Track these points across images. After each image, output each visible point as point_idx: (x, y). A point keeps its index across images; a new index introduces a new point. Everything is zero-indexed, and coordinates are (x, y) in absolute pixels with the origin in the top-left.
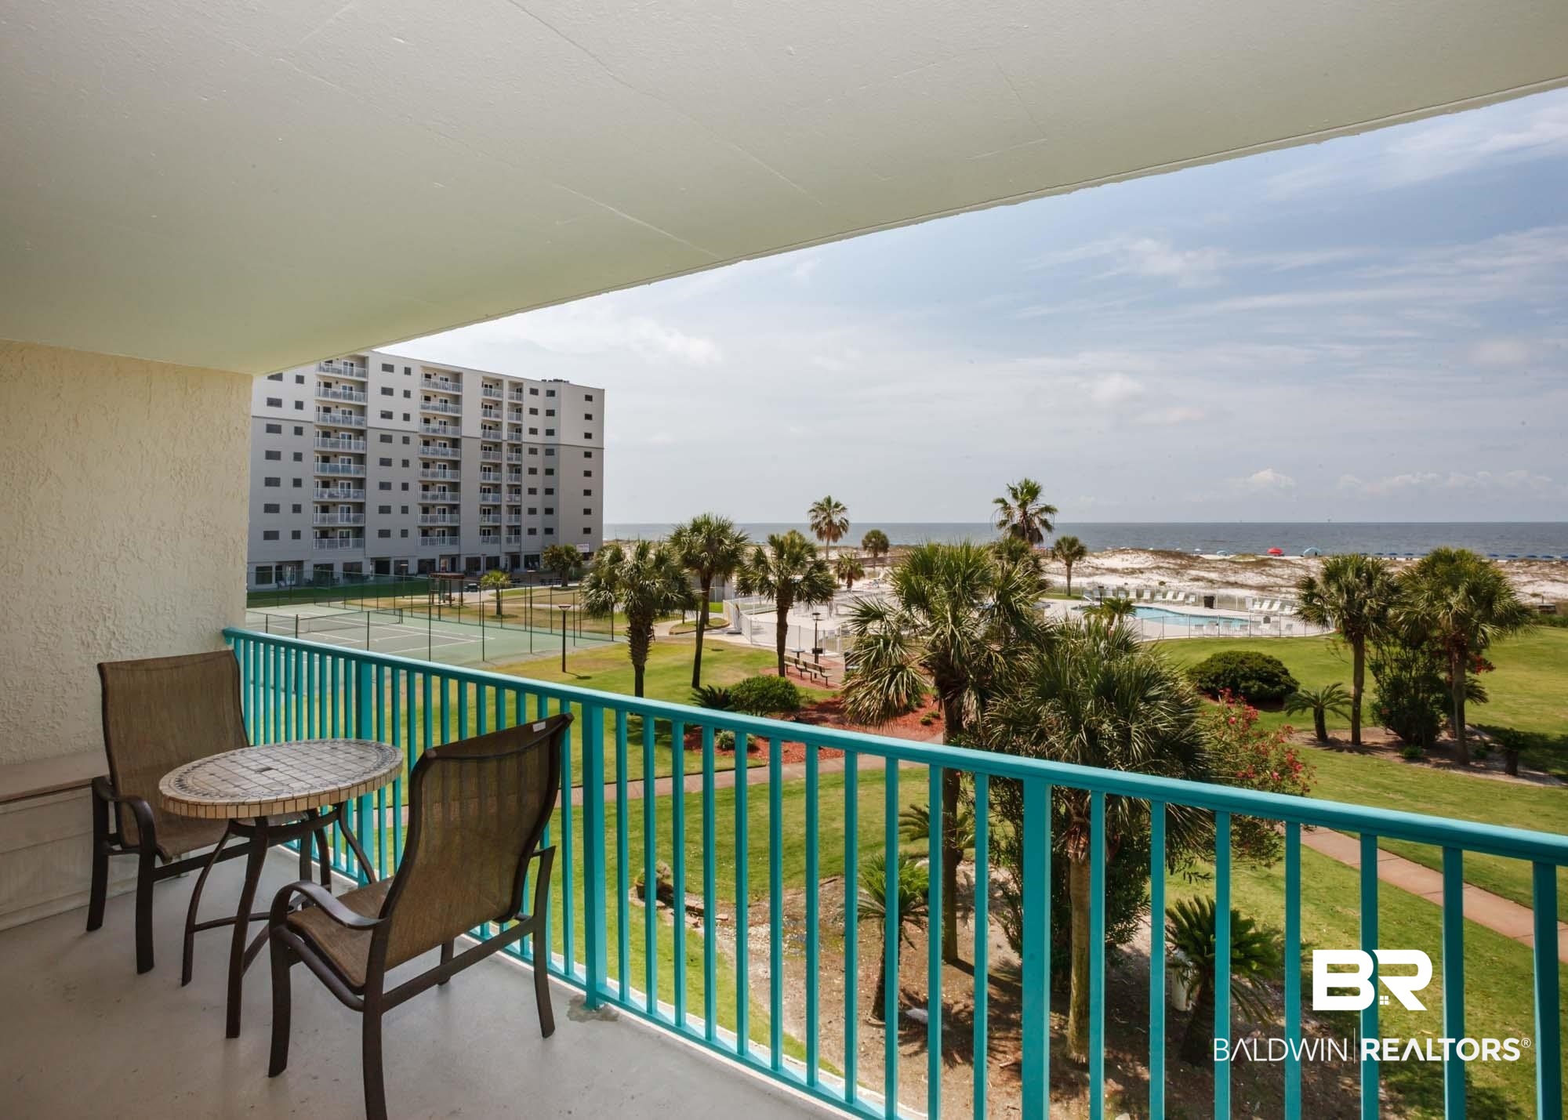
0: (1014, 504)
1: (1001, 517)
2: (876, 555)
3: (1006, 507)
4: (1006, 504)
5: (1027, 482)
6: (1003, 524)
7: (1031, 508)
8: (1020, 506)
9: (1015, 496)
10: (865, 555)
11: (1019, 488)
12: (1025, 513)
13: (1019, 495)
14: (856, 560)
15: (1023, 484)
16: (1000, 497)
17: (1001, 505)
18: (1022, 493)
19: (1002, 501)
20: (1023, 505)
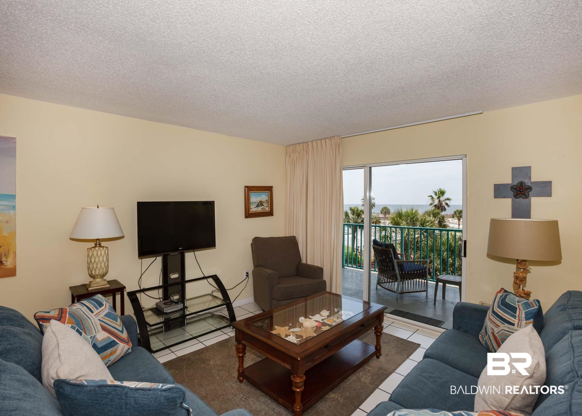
0: (435, 197)
1: (430, 202)
2: (385, 216)
3: (433, 198)
4: (433, 197)
5: (440, 190)
6: (431, 204)
7: (442, 199)
8: (438, 198)
9: (436, 194)
10: (381, 216)
11: (437, 191)
12: (440, 201)
13: (438, 194)
14: (378, 218)
15: (439, 190)
16: (430, 195)
17: (430, 198)
18: (438, 193)
19: (431, 196)
20: (439, 198)
